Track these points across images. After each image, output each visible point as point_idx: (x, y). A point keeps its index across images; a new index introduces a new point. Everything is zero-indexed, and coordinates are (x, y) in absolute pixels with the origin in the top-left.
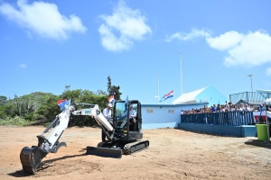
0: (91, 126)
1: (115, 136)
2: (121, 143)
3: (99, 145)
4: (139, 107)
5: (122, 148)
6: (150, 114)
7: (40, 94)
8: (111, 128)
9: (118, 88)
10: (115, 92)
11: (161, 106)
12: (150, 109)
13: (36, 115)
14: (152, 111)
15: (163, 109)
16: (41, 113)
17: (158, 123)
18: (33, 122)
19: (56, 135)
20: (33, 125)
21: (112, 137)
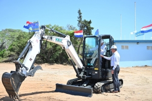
0: (62, 63)
1: (85, 73)
2: (92, 81)
3: (69, 83)
4: (112, 42)
5: (93, 87)
6: (125, 50)
7: (10, 31)
8: (81, 66)
9: (90, 22)
10: (86, 27)
11: (138, 42)
12: (125, 45)
13: (7, 52)
14: (127, 47)
15: (140, 45)
16: (12, 50)
17: (134, 60)
18: (5, 59)
19: (31, 59)
20: (6, 62)
21: (82, 75)
